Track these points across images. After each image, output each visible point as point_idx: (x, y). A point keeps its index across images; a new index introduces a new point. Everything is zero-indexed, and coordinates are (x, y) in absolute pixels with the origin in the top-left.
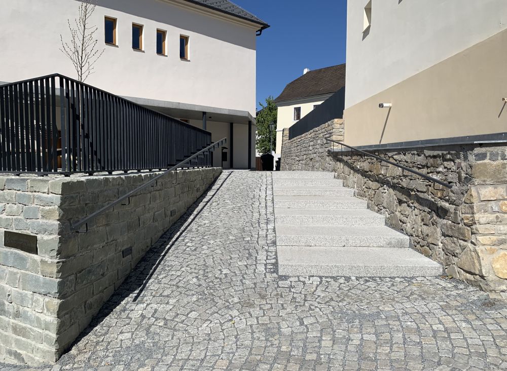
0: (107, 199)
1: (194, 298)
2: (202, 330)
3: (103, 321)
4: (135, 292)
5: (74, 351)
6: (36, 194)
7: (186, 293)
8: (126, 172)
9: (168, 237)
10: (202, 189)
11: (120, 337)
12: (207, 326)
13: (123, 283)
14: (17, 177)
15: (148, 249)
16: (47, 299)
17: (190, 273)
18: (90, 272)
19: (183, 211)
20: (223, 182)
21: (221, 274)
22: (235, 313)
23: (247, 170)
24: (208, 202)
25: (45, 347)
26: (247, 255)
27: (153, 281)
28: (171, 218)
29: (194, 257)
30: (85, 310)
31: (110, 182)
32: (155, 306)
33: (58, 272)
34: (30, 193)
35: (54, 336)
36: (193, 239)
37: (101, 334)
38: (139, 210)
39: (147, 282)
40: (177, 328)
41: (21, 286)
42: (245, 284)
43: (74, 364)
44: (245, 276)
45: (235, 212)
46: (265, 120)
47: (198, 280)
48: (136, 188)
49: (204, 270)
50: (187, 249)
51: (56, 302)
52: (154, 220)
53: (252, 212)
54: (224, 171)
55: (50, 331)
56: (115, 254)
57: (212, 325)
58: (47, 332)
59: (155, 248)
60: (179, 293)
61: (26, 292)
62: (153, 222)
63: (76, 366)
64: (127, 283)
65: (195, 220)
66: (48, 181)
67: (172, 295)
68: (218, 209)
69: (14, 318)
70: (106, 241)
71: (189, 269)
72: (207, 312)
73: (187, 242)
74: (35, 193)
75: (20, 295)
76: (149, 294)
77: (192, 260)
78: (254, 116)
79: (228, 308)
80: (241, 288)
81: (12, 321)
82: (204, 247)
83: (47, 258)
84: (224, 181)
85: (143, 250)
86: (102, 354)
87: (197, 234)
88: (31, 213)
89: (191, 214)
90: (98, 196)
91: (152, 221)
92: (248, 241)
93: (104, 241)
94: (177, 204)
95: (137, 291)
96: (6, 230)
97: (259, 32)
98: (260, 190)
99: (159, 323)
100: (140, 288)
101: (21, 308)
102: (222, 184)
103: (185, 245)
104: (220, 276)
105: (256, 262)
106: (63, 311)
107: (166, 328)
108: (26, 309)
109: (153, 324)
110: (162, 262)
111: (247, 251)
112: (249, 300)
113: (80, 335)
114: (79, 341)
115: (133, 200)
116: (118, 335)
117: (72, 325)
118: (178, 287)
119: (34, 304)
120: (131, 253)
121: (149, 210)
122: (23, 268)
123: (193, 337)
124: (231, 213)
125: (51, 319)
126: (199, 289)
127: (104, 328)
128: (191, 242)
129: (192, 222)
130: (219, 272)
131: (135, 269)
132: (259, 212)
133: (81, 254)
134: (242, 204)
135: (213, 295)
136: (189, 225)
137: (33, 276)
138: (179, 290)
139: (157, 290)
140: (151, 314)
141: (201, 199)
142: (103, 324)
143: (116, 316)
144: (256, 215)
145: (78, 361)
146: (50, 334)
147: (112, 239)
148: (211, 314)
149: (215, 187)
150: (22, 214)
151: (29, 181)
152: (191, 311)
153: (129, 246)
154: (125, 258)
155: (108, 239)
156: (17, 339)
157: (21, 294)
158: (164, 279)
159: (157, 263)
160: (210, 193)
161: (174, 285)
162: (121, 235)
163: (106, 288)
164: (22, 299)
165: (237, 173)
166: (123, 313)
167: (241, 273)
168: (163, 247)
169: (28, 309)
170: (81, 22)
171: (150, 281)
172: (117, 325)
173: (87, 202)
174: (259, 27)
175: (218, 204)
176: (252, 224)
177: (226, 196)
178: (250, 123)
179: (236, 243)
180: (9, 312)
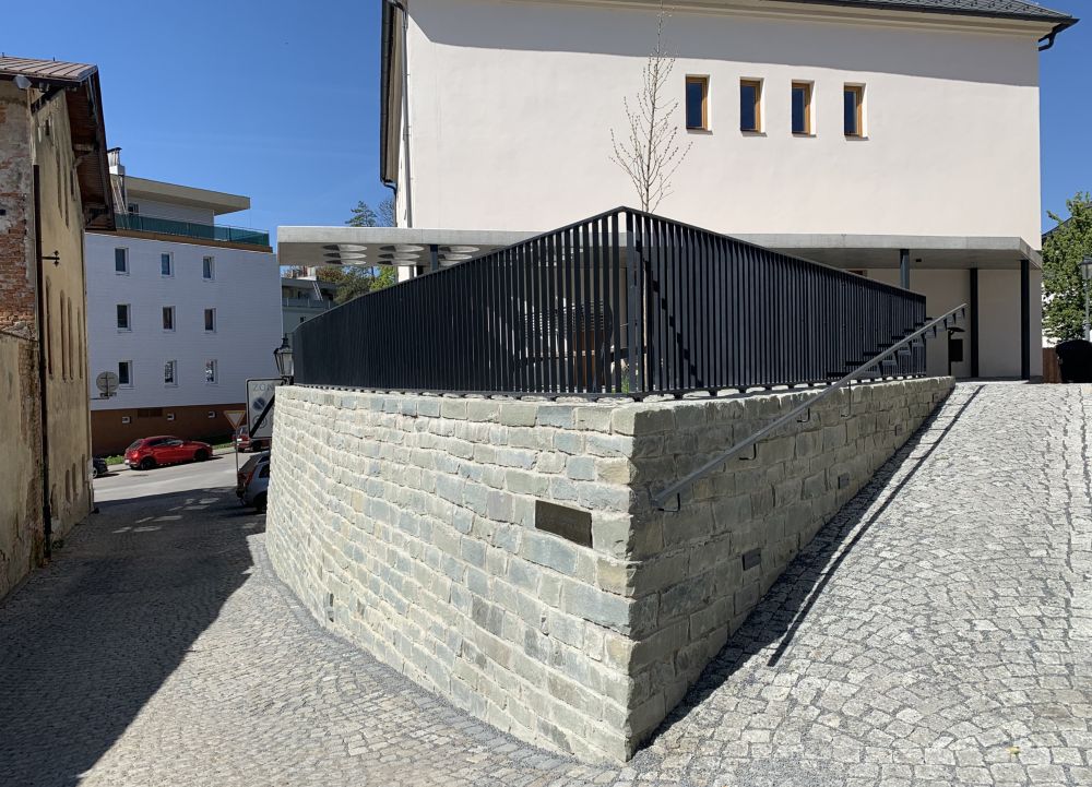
0: (713, 447)
1: (909, 678)
2: (934, 754)
3: (708, 696)
4: (772, 646)
5: (657, 747)
6: (589, 433)
7: (888, 663)
8: (742, 391)
9: (836, 533)
10: (909, 426)
11: (747, 736)
12: (946, 747)
13: (744, 624)
14: (554, 403)
15: (793, 556)
16: (610, 636)
17: (894, 620)
18: (683, 592)
19: (866, 477)
20: (960, 413)
21: (972, 630)
22: (1017, 728)
23: (1021, 382)
24: (922, 459)
25: (605, 728)
26: (1041, 594)
27: (810, 628)
28: (840, 493)
29: (900, 585)
30: (676, 669)
31: (718, 411)
32: (818, 683)
33: (630, 585)
34: (579, 433)
35: (623, 710)
36: (895, 543)
37: (706, 722)
38: (773, 470)
39: (795, 628)
40: (870, 737)
41: (564, 605)
42: (1041, 662)
43: (660, 773)
44: (1039, 643)
45: (998, 484)
46: (1064, 254)
47: (914, 637)
48: (767, 425)
49: (928, 617)
50: (882, 565)
51: (627, 645)
52: (804, 494)
53: (1047, 488)
54: (959, 385)
55: (615, 699)
56: (729, 561)
57: (958, 748)
58: (610, 700)
59: (807, 556)
60: (870, 662)
61: (573, 617)
62: (802, 499)
63: (663, 777)
64: (753, 625)
65: (895, 500)
66: (610, 410)
67: (852, 664)
68: (952, 476)
69: (552, 665)
70: (712, 533)
71: (890, 609)
72: (943, 714)
73: (881, 550)
74: (585, 433)
75: (562, 623)
76: (802, 655)
77: (894, 590)
78: (1037, 246)
79: (997, 712)
80: (1030, 671)
81: (549, 669)
82: (921, 564)
83: (609, 557)
84: (963, 409)
85: (781, 557)
86: (712, 764)
87: (903, 532)
88: (581, 470)
89: (883, 486)
90: (696, 440)
91: (799, 496)
92: (1041, 558)
93: (708, 532)
94: (852, 461)
95: (776, 645)
96: (538, 498)
97: (1047, 41)
98: (1066, 432)
99: (829, 720)
100: (782, 638)
101: (564, 646)
102: (957, 417)
103: (876, 555)
104: (970, 636)
105: (1068, 611)
106: (637, 664)
107: (847, 734)
108: (572, 649)
109: (815, 721)
110: (826, 589)
111: (1040, 584)
112: (1056, 703)
113: (667, 717)
114: (667, 729)
115: (761, 449)
116: (742, 731)
117: (654, 694)
118: (867, 648)
119: (586, 642)
120: (759, 562)
121: (792, 472)
122: (568, 570)
123: (912, 767)
124: (986, 489)
125: (618, 675)
126: (918, 659)
127: (714, 712)
128: (891, 550)
129: (887, 503)
130: (968, 626)
131: (768, 597)
132: (1068, 488)
133: (667, 554)
134: (1016, 467)
135: (955, 678)
136: (881, 510)
137: (584, 588)
138: (870, 653)
139: (820, 647)
140: (810, 698)
141: (905, 450)
142: (709, 704)
143: (735, 692)
144: (1058, 495)
145: (668, 769)
146: (617, 705)
147: (722, 528)
148: (955, 722)
149: (940, 423)
150: (565, 472)
151: (576, 409)
152: (903, 707)
153: (756, 545)
154: (748, 572)
155: (714, 528)
156: (557, 705)
157: (564, 620)
158: (833, 626)
159: (814, 590)
160: (927, 439)
161: (856, 642)
162: (740, 522)
163: (713, 629)
164: (566, 631)
165: (994, 390)
166: (748, 687)
167: (1027, 635)
168: (825, 554)
169: (575, 651)
170: (648, 98)
171: (802, 627)
172: (739, 709)
173: (677, 452)
174: (1044, 29)
175: (951, 465)
176: (1047, 517)
177: (968, 446)
178: (1025, 265)
179: (1006, 561)
180: (543, 651)
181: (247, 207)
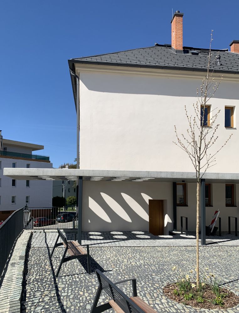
181: (43, 148)
